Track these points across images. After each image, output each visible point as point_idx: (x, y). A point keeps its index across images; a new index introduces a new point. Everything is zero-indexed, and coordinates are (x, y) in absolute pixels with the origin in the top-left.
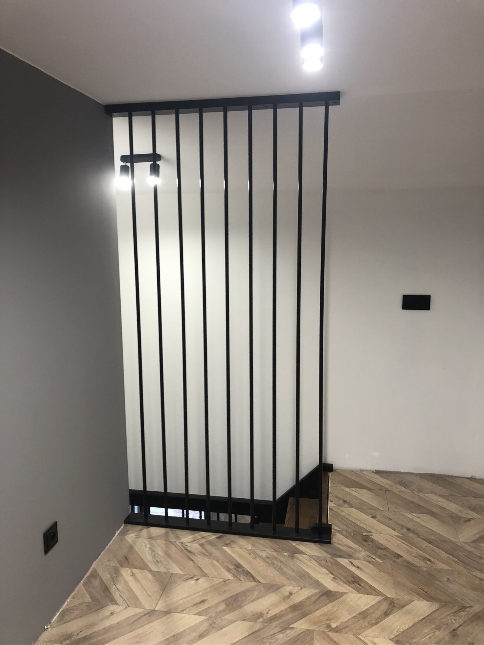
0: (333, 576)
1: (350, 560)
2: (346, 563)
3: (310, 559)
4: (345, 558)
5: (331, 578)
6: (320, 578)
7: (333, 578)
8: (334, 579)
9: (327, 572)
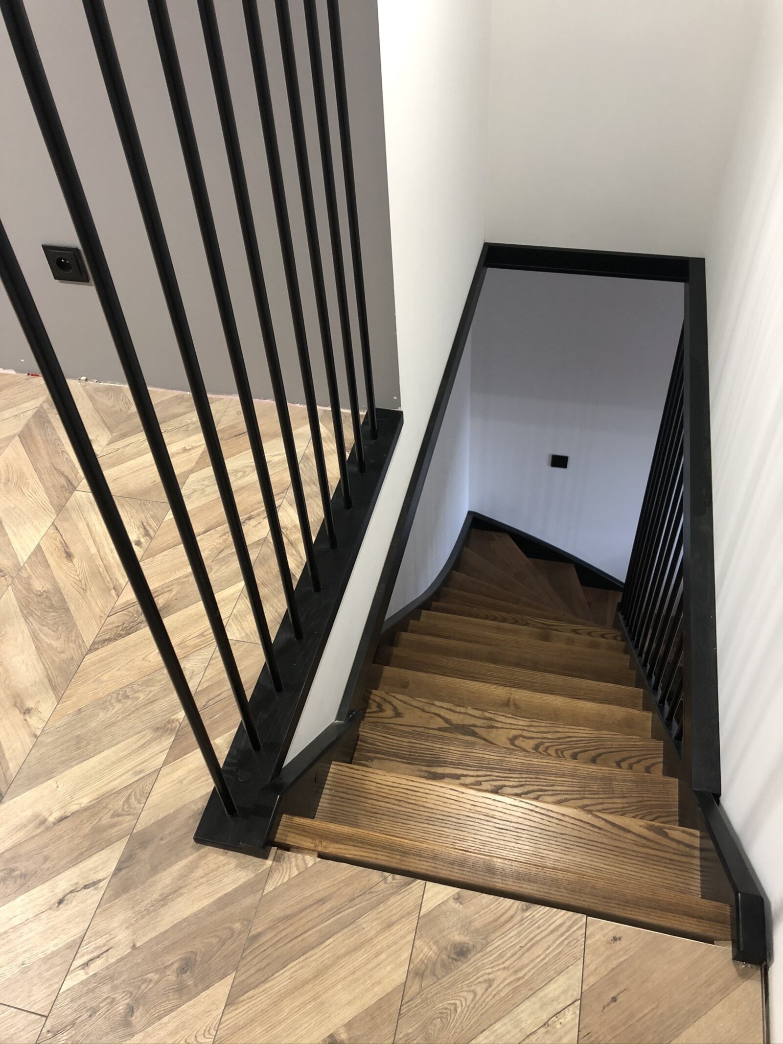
0: (51, 819)
1: (103, 884)
2: (95, 870)
3: (141, 772)
4: (118, 869)
5: (45, 814)
6: (55, 786)
7: (46, 820)
8: (37, 821)
9: (74, 808)
